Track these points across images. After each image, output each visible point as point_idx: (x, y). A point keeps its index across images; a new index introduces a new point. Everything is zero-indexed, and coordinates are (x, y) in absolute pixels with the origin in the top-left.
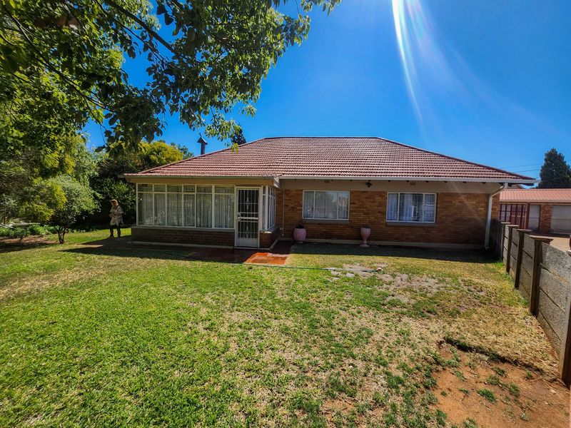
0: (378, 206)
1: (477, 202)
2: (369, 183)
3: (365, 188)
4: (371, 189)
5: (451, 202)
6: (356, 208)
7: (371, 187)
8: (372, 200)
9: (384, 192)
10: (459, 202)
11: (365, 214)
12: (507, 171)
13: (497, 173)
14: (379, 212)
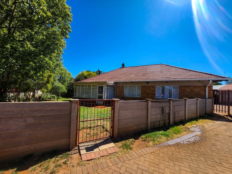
0: (152, 91)
1: (199, 90)
2: (148, 83)
3: (146, 85)
4: (149, 85)
5: (186, 90)
6: (143, 92)
7: (149, 84)
8: (149, 89)
9: (154, 86)
10: (190, 90)
11: (147, 94)
12: (215, 75)
13: (210, 76)
14: (152, 94)
